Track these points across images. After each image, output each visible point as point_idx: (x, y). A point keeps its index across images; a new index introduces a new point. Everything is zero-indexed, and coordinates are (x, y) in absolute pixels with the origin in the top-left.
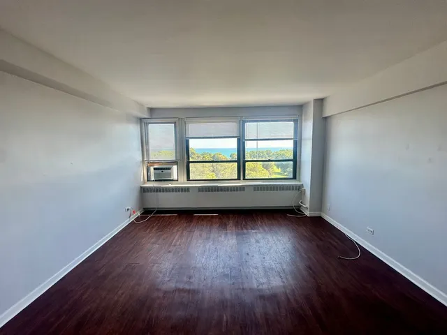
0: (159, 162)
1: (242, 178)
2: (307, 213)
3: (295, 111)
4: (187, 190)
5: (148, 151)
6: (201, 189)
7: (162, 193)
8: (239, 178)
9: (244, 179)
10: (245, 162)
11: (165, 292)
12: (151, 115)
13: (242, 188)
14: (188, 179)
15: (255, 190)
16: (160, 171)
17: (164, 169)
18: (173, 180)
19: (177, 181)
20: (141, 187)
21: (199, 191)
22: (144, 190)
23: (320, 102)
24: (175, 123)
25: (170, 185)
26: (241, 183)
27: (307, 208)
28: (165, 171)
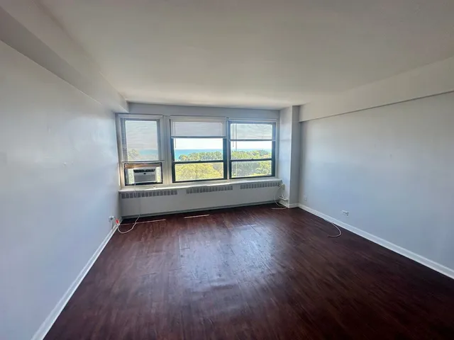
0: (138, 164)
1: (228, 178)
2: (288, 205)
3: (274, 115)
4: (173, 192)
5: (125, 151)
6: (190, 191)
7: (145, 197)
8: (225, 178)
9: (230, 178)
10: (231, 161)
11: (205, 294)
12: (130, 110)
13: (230, 187)
14: (174, 181)
15: (241, 188)
16: (142, 174)
17: (147, 171)
18: (156, 183)
19: (162, 183)
20: (120, 193)
21: (188, 193)
22: (122, 196)
23: (297, 109)
24: (158, 121)
25: (155, 189)
26: (228, 183)
27: (287, 201)
28: (148, 173)
